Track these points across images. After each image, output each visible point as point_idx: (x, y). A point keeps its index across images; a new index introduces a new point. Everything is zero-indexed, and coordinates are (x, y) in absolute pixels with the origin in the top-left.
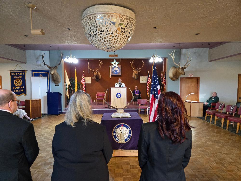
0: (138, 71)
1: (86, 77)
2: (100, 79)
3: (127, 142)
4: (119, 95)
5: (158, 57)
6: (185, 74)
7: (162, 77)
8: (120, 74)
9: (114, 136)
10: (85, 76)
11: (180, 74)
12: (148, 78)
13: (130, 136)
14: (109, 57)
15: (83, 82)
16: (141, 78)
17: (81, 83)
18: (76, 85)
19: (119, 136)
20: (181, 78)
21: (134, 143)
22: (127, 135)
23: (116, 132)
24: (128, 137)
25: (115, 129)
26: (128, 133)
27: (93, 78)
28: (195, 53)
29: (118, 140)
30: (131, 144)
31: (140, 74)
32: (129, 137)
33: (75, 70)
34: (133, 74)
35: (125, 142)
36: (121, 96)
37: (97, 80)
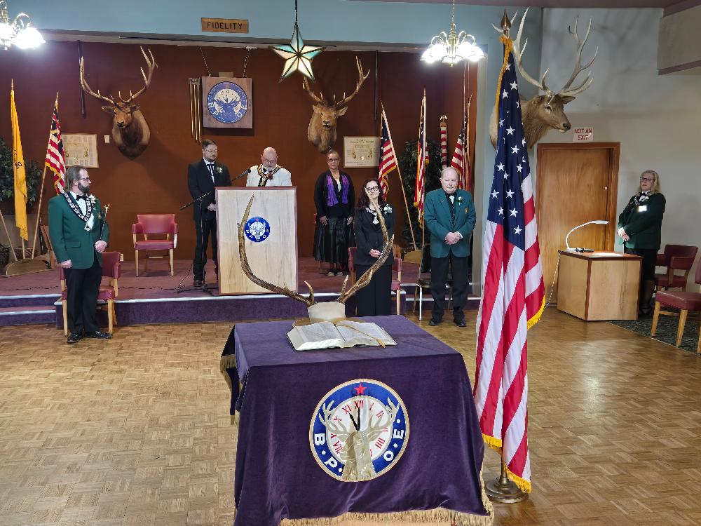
0: (338, 109)
1: (69, 136)
2: (144, 147)
3: (383, 472)
4: (259, 226)
5: (463, 35)
6: (567, 127)
7: (444, 139)
8: (248, 124)
9: (319, 449)
10: (64, 131)
11: (546, 125)
12: (383, 143)
13: (400, 442)
14: (204, 29)
15: (53, 160)
16: (349, 143)
17: (47, 164)
18: (20, 174)
19: (343, 444)
20: (541, 146)
21: (418, 477)
22: (387, 437)
23: (329, 424)
24: (390, 447)
25: (321, 411)
26: (390, 428)
27: (107, 139)
28: (603, 29)
29: (340, 465)
30: (403, 485)
31: (345, 128)
32: (396, 446)
33: (10, 96)
34: (313, 122)
35: (375, 475)
36: (267, 234)
37: (128, 150)
